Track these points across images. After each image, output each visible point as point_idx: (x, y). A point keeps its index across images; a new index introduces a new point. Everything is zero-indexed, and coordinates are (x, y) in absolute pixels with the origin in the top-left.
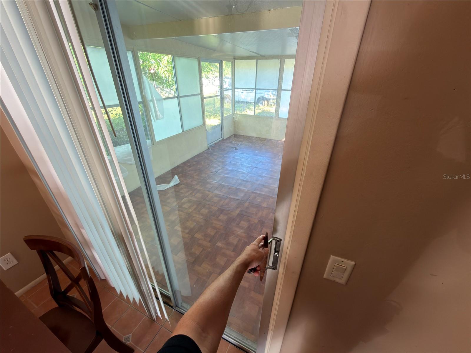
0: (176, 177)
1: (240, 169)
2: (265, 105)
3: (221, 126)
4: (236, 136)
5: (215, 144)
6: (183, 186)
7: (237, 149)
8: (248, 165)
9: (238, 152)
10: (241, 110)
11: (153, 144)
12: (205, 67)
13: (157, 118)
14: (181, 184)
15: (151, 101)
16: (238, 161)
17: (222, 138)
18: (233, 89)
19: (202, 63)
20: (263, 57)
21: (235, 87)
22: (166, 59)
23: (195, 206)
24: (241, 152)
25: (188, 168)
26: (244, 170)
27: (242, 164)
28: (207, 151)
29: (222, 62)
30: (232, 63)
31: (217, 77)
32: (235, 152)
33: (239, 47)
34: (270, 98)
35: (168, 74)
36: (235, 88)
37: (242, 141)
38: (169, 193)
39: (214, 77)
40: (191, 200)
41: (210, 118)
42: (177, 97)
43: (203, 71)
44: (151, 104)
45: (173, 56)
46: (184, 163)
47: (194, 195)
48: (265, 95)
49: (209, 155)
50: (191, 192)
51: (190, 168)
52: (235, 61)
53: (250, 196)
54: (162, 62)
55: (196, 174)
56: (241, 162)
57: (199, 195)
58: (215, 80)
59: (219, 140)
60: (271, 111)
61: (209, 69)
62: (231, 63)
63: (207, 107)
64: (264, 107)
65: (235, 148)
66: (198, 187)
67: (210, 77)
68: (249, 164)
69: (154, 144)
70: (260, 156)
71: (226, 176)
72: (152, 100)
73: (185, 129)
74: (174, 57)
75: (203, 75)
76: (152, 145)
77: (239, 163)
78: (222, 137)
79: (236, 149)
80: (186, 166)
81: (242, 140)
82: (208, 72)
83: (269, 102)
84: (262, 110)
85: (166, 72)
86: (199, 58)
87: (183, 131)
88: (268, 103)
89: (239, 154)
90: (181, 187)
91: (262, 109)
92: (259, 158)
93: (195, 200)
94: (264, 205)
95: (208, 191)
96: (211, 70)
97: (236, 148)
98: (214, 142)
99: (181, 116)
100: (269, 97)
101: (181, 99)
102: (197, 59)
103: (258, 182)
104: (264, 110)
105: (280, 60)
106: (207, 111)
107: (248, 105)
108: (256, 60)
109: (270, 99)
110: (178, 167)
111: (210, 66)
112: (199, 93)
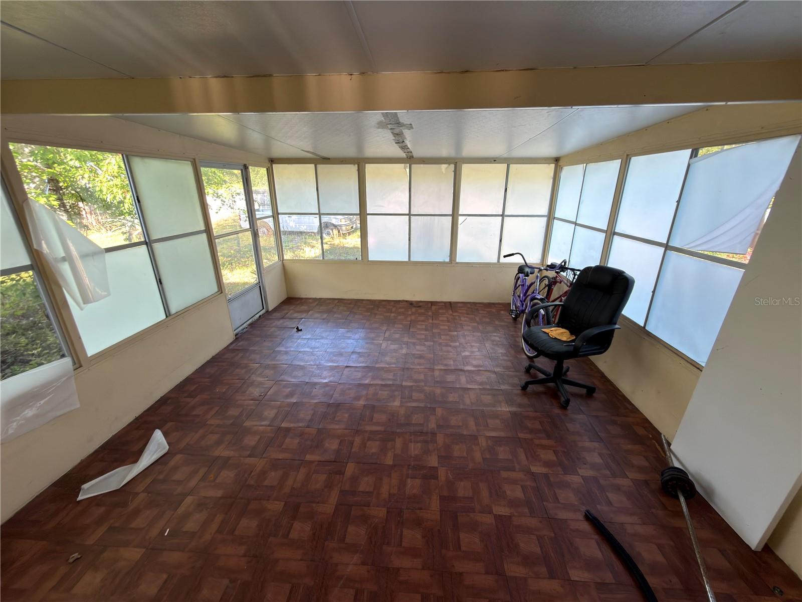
0: (158, 435)
1: (315, 376)
2: (335, 237)
3: (260, 286)
4: (291, 301)
5: (250, 325)
6: (179, 457)
7: (301, 330)
8: (330, 364)
9: (304, 337)
10: (293, 247)
11: (77, 365)
12: (209, 176)
13: (86, 301)
14: (175, 454)
15: (64, 259)
16: (307, 358)
17: (264, 311)
18: (276, 215)
19: (203, 170)
20: (326, 160)
21: (279, 212)
22: (113, 162)
23: (219, 518)
24: (309, 336)
25: (188, 400)
26: (325, 378)
27: (318, 363)
28: (234, 345)
29: (248, 168)
30: (267, 169)
31: (239, 194)
32: (298, 339)
33: (281, 142)
34: (340, 223)
35: (120, 192)
36: (278, 214)
37: (307, 311)
38: (138, 494)
39: (233, 196)
40: (205, 497)
41: (232, 270)
42: (145, 243)
43: (207, 183)
44: (65, 268)
45: (127, 156)
46: (180, 388)
47: (214, 480)
48: (331, 220)
49: (241, 355)
50: (202, 471)
51: (197, 399)
52: (273, 165)
53: (352, 443)
54: (104, 169)
55: (212, 413)
56: (315, 359)
57: (227, 476)
58: (235, 199)
59: (258, 316)
60: (347, 246)
61: (219, 179)
62: (265, 169)
63: (222, 246)
64: (333, 239)
65: (295, 330)
66: (222, 451)
67: (224, 195)
68: (333, 361)
69: (81, 366)
70: (349, 338)
71: (288, 400)
72: (68, 258)
73: (173, 309)
74: (129, 157)
75: (209, 190)
76: (75, 370)
77: (312, 363)
78: (263, 308)
79: (298, 330)
80: (186, 395)
81: (304, 307)
82: (218, 184)
83: (341, 231)
84: (331, 244)
85: (115, 190)
86: (194, 159)
87: (170, 315)
88: (339, 232)
89: (306, 340)
90: (172, 463)
91: (329, 243)
92: (348, 344)
93: (219, 493)
94: (389, 461)
95: (250, 456)
96: (225, 182)
97: (297, 328)
98: (248, 323)
99: (160, 282)
100: (338, 223)
101: (157, 246)
102: (190, 162)
103: (362, 402)
104: (334, 245)
105: (357, 165)
106: (223, 255)
107: (303, 237)
108: (313, 165)
109: (340, 226)
110: (163, 401)
111: (221, 175)
112: (203, 228)
